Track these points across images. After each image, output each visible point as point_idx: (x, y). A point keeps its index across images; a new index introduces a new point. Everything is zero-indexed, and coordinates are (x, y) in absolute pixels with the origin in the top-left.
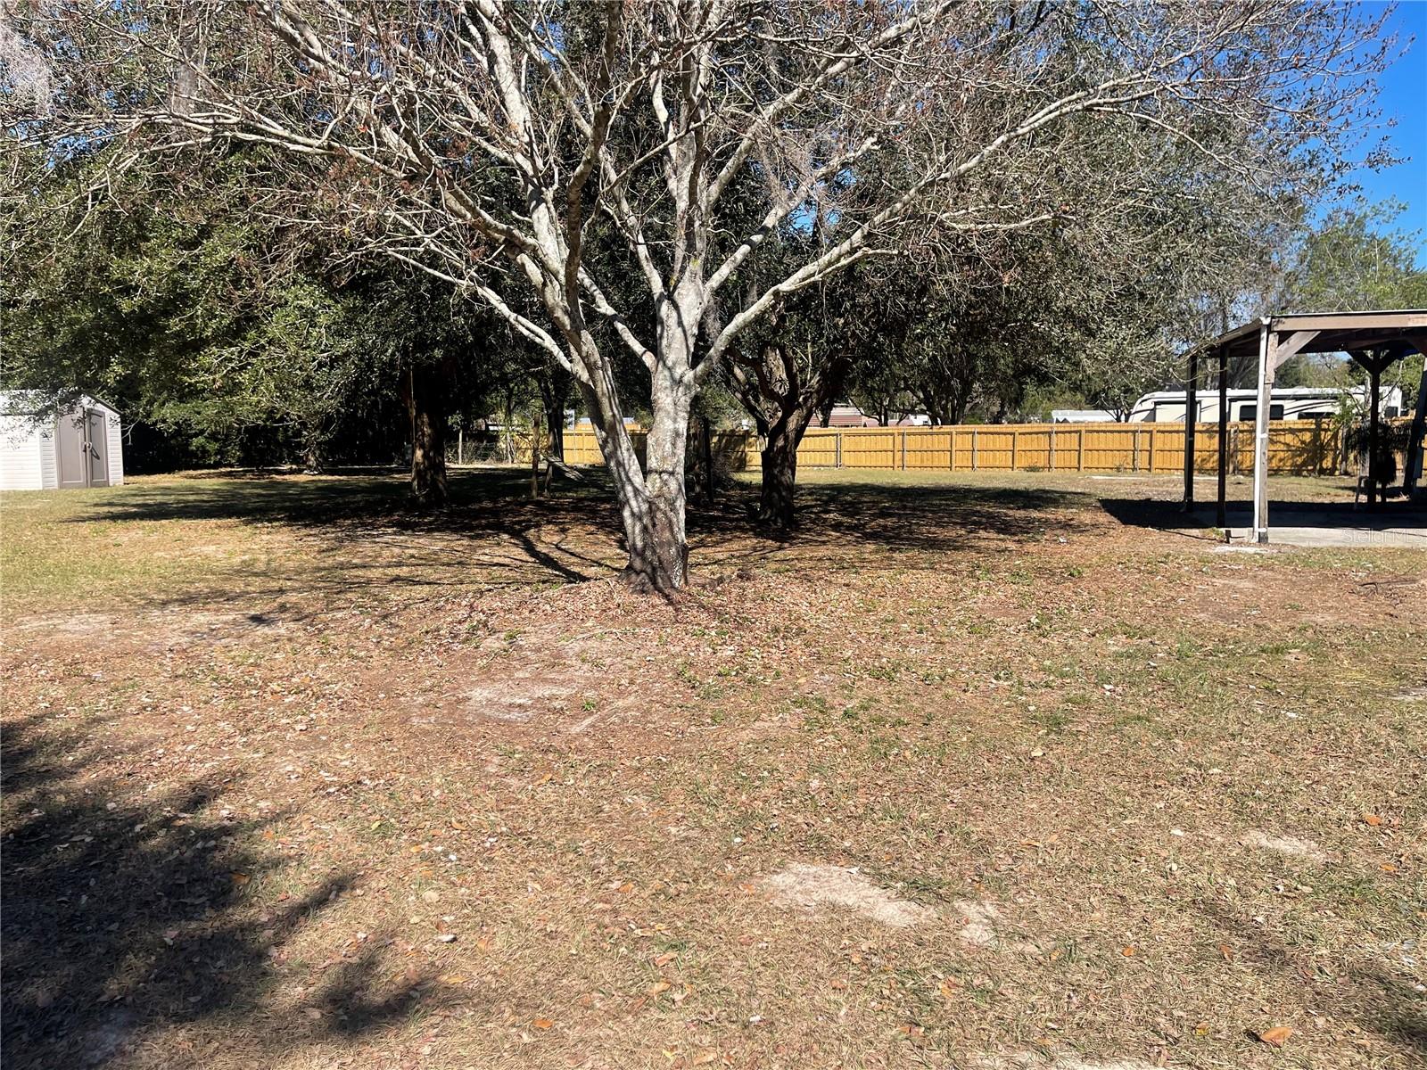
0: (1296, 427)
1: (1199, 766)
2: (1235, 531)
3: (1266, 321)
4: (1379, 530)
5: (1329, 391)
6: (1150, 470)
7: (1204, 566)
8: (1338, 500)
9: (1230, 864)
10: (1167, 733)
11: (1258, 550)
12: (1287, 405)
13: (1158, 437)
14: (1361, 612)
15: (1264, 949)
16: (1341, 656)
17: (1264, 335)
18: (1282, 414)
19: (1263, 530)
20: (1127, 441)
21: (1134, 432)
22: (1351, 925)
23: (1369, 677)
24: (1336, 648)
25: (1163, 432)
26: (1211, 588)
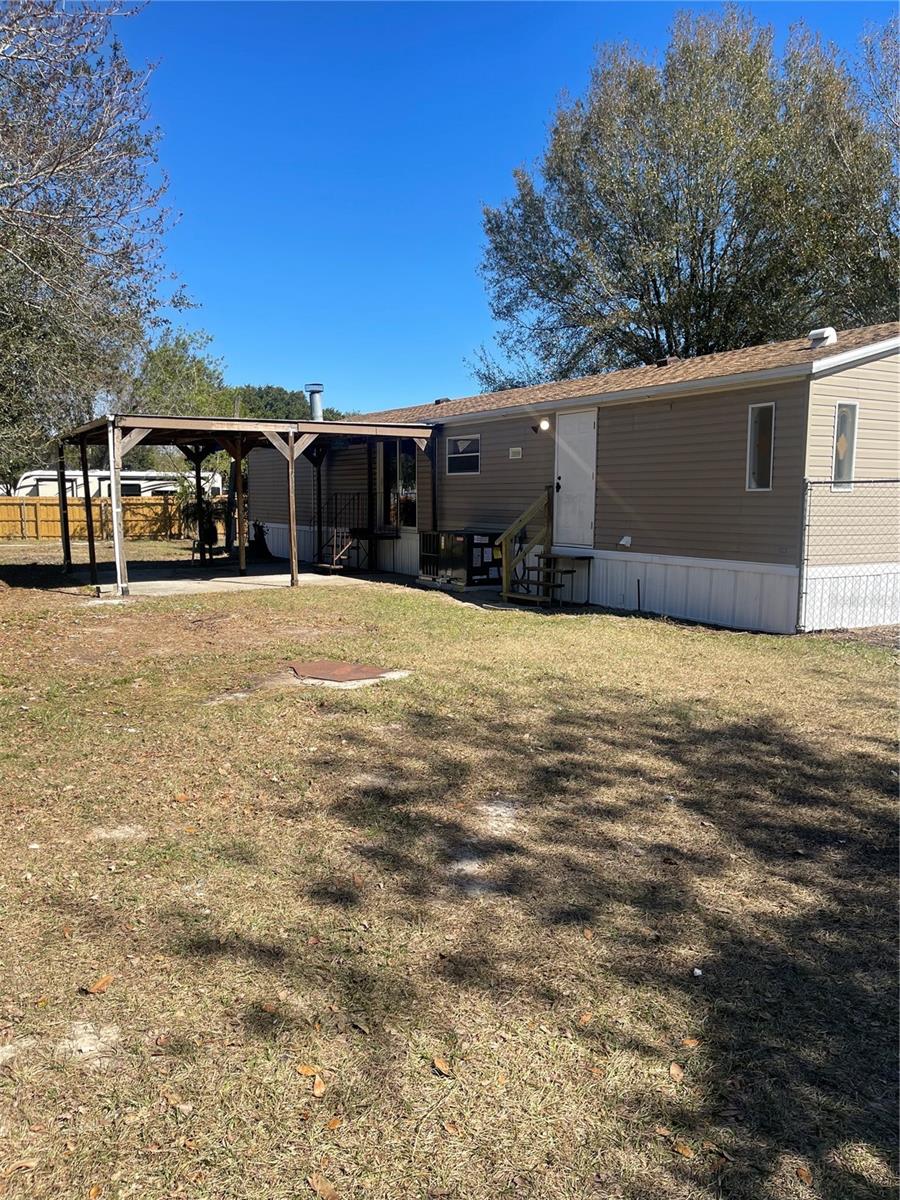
0: (151, 501)
1: (56, 787)
2: (104, 587)
3: (112, 418)
4: (208, 579)
5: (170, 474)
6: (37, 538)
7: (79, 618)
8: (182, 558)
9: (76, 860)
10: (32, 764)
11: (121, 601)
12: (143, 484)
13: (41, 509)
14: (190, 644)
15: (97, 919)
16: (171, 679)
17: (111, 428)
18: (140, 492)
19: (125, 585)
20: (15, 513)
21: (20, 505)
22: (162, 880)
23: (189, 691)
24: (168, 673)
25: (46, 505)
26: (81, 636)
